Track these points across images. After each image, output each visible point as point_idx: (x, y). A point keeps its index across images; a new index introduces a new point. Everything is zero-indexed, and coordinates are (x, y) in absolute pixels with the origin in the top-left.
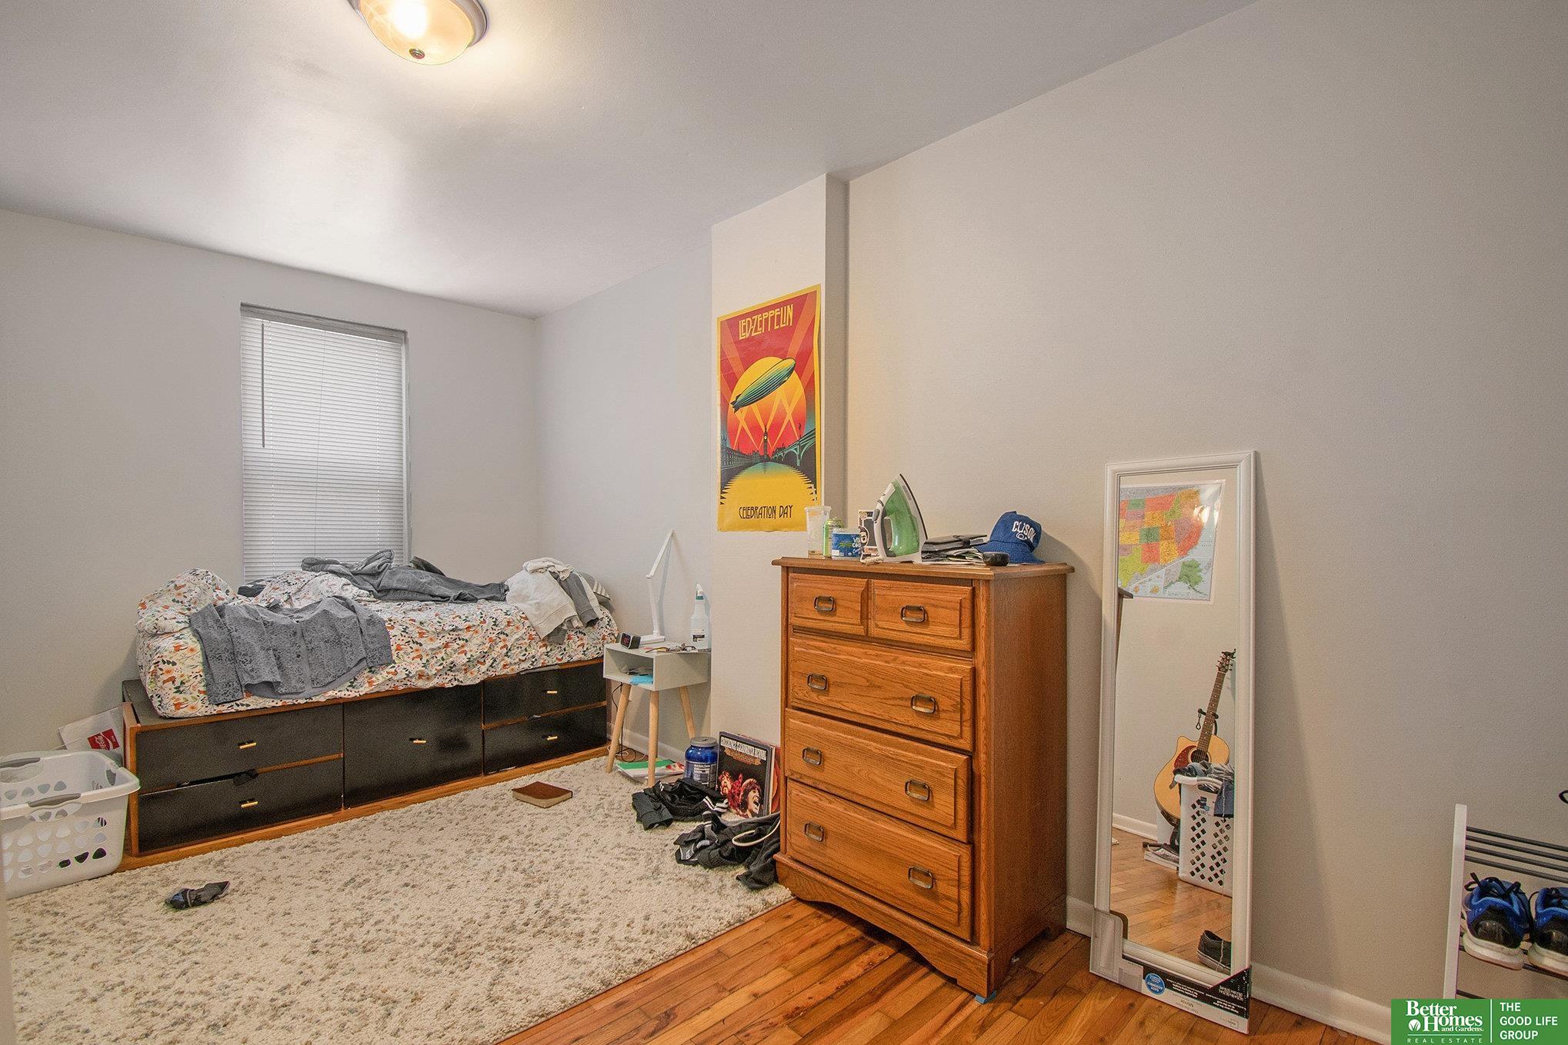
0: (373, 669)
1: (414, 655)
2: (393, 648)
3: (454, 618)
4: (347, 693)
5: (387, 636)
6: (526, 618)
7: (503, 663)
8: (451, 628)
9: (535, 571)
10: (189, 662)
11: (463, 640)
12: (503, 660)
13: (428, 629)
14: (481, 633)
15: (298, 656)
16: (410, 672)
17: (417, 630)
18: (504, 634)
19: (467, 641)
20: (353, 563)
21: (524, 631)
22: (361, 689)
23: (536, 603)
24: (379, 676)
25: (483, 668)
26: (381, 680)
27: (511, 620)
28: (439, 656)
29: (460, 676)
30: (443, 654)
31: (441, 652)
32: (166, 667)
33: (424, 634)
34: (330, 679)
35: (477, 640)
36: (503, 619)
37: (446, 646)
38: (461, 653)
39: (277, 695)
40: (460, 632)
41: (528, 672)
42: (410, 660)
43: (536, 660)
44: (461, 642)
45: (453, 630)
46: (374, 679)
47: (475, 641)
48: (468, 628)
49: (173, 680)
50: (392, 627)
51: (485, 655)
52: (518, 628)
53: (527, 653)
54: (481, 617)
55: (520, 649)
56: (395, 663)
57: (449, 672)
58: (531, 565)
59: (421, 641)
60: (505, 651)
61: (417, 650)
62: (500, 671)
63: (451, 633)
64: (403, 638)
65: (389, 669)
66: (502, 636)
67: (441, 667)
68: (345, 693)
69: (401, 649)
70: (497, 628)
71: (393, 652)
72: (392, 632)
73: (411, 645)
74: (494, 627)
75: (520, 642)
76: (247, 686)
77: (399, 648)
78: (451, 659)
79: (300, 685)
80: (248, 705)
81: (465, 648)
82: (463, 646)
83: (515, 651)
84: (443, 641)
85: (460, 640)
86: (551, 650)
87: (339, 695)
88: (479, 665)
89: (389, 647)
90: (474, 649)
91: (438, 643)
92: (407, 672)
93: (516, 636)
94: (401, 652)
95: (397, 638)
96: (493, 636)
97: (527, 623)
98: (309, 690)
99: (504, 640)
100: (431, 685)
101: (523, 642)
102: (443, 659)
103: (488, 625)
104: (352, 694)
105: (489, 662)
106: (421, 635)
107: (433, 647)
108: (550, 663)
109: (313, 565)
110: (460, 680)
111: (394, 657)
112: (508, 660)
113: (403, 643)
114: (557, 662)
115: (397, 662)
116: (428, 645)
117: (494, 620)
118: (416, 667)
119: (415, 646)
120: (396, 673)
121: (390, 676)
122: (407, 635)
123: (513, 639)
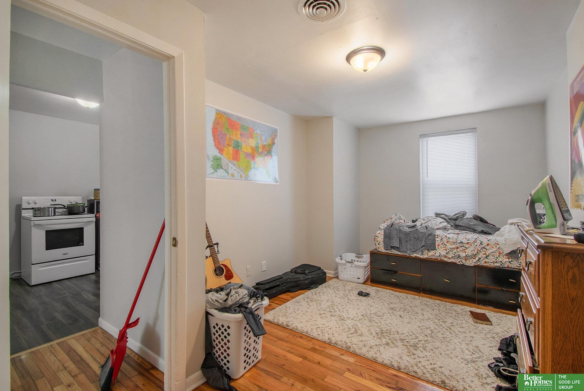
0: (429, 250)
1: (444, 249)
2: (437, 245)
3: (463, 238)
4: (420, 256)
5: (434, 240)
6: (498, 244)
7: (484, 261)
8: (460, 242)
9: (512, 224)
10: (381, 237)
11: (465, 247)
12: (485, 259)
13: (450, 241)
14: (473, 246)
15: (406, 241)
16: (441, 254)
17: (446, 240)
18: (485, 249)
19: (466, 248)
20: (450, 215)
21: (496, 249)
22: (425, 256)
23: (505, 238)
24: (430, 253)
25: (474, 261)
26: (431, 255)
27: (489, 244)
28: (454, 251)
29: (464, 261)
30: (455, 251)
31: (455, 250)
32: (377, 238)
33: (449, 242)
34: (415, 250)
35: (472, 248)
36: (485, 242)
37: (457, 248)
38: (464, 252)
39: (400, 251)
40: (464, 244)
41: (499, 268)
42: (442, 250)
43: (503, 263)
44: (464, 248)
45: (461, 243)
46: (429, 254)
47: (470, 249)
48: (468, 243)
49: (377, 241)
50: (437, 238)
51: (475, 255)
52: (493, 247)
53: (498, 259)
54: (475, 240)
55: (494, 257)
56: (437, 250)
57: (458, 258)
58: (510, 221)
59: (447, 244)
60: (485, 256)
61: (445, 247)
62: (482, 263)
63: (460, 244)
64: (441, 242)
65: (434, 251)
66: (484, 249)
67: (454, 256)
68: (419, 256)
69: (439, 246)
70: (482, 246)
71: (436, 246)
72: (437, 239)
73: (443, 245)
74: (480, 245)
75: (493, 254)
76: (391, 246)
77: (438, 245)
78: (459, 254)
79: (406, 250)
80: (394, 252)
81: (466, 251)
82: (464, 250)
83: (491, 257)
84: (456, 246)
85: (464, 247)
86: (512, 261)
87: (417, 256)
88: (473, 259)
89: (435, 244)
90: (469, 252)
91: (454, 246)
92: (440, 254)
93: (492, 251)
94: (439, 247)
95: (438, 241)
96: (479, 249)
97: (498, 246)
98: (409, 252)
99: (485, 251)
100: (450, 261)
101: (495, 254)
102: (455, 253)
103: (478, 244)
104: (422, 257)
105: (477, 259)
106: (448, 242)
107: (451, 247)
108: (513, 267)
109: (438, 215)
110: (463, 262)
111: (437, 248)
112: (487, 260)
113: (441, 244)
114: (517, 267)
115: (437, 249)
116: (449, 246)
117: (481, 242)
118: (443, 253)
119: (444, 245)
120: (436, 253)
121: (434, 254)
122: (442, 241)
123: (490, 252)
